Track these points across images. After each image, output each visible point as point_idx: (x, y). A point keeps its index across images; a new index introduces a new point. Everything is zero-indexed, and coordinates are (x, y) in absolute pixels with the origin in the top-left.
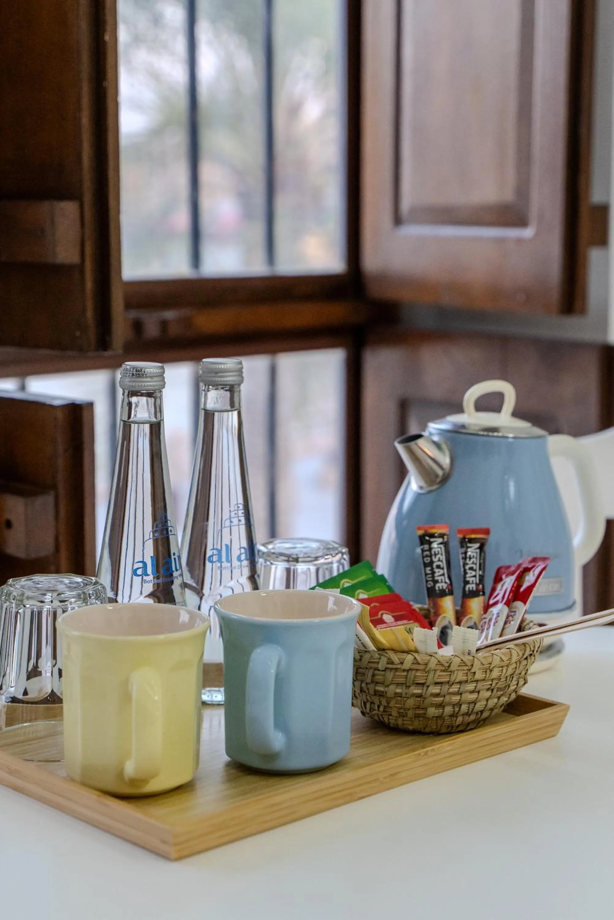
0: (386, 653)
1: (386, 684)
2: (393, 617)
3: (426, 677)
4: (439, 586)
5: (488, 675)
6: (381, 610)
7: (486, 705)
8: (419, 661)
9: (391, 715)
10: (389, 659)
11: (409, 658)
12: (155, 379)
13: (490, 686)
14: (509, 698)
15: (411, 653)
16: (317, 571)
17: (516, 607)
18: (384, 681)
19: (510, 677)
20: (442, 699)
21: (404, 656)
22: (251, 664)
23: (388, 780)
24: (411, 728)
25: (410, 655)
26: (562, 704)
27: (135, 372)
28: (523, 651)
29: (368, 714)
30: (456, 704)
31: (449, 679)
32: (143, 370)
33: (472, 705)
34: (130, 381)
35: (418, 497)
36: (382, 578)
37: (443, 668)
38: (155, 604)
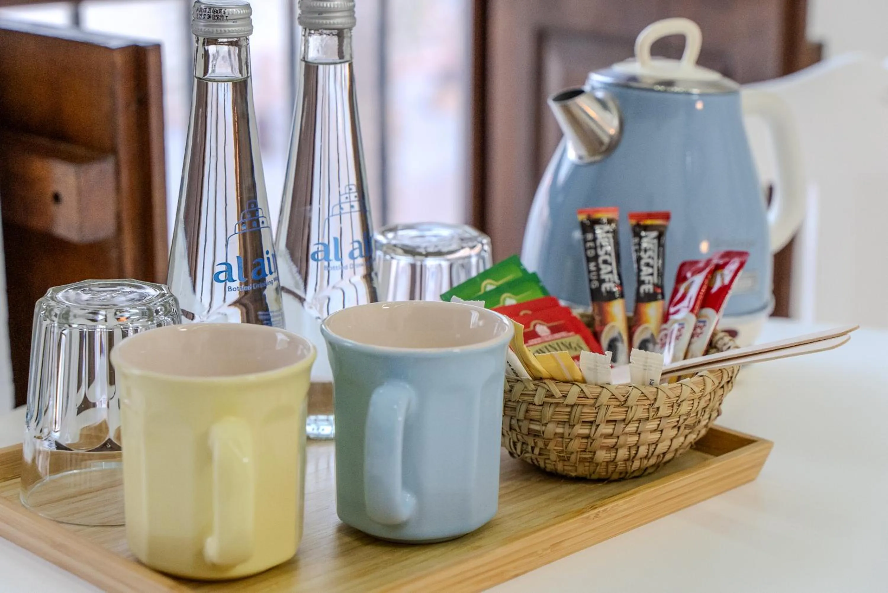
0: (545, 383)
1: (544, 422)
2: (549, 328)
3: (596, 414)
4: (606, 287)
5: (675, 410)
6: (532, 320)
7: (670, 446)
8: (587, 395)
9: (549, 459)
10: (548, 391)
11: (575, 390)
12: (239, 22)
13: (676, 424)
14: (698, 434)
15: (576, 383)
16: (451, 267)
17: (706, 316)
18: (541, 419)
19: (702, 411)
20: (615, 440)
21: (566, 387)
22: (371, 409)
23: (549, 551)
24: (573, 474)
25: (575, 386)
26: (764, 441)
27: (212, 14)
28: (720, 379)
29: (519, 456)
30: (633, 446)
31: (624, 417)
32: (222, 11)
33: (654, 446)
34: (205, 26)
35: (576, 168)
36: (534, 278)
37: (618, 403)
38: (243, 324)
